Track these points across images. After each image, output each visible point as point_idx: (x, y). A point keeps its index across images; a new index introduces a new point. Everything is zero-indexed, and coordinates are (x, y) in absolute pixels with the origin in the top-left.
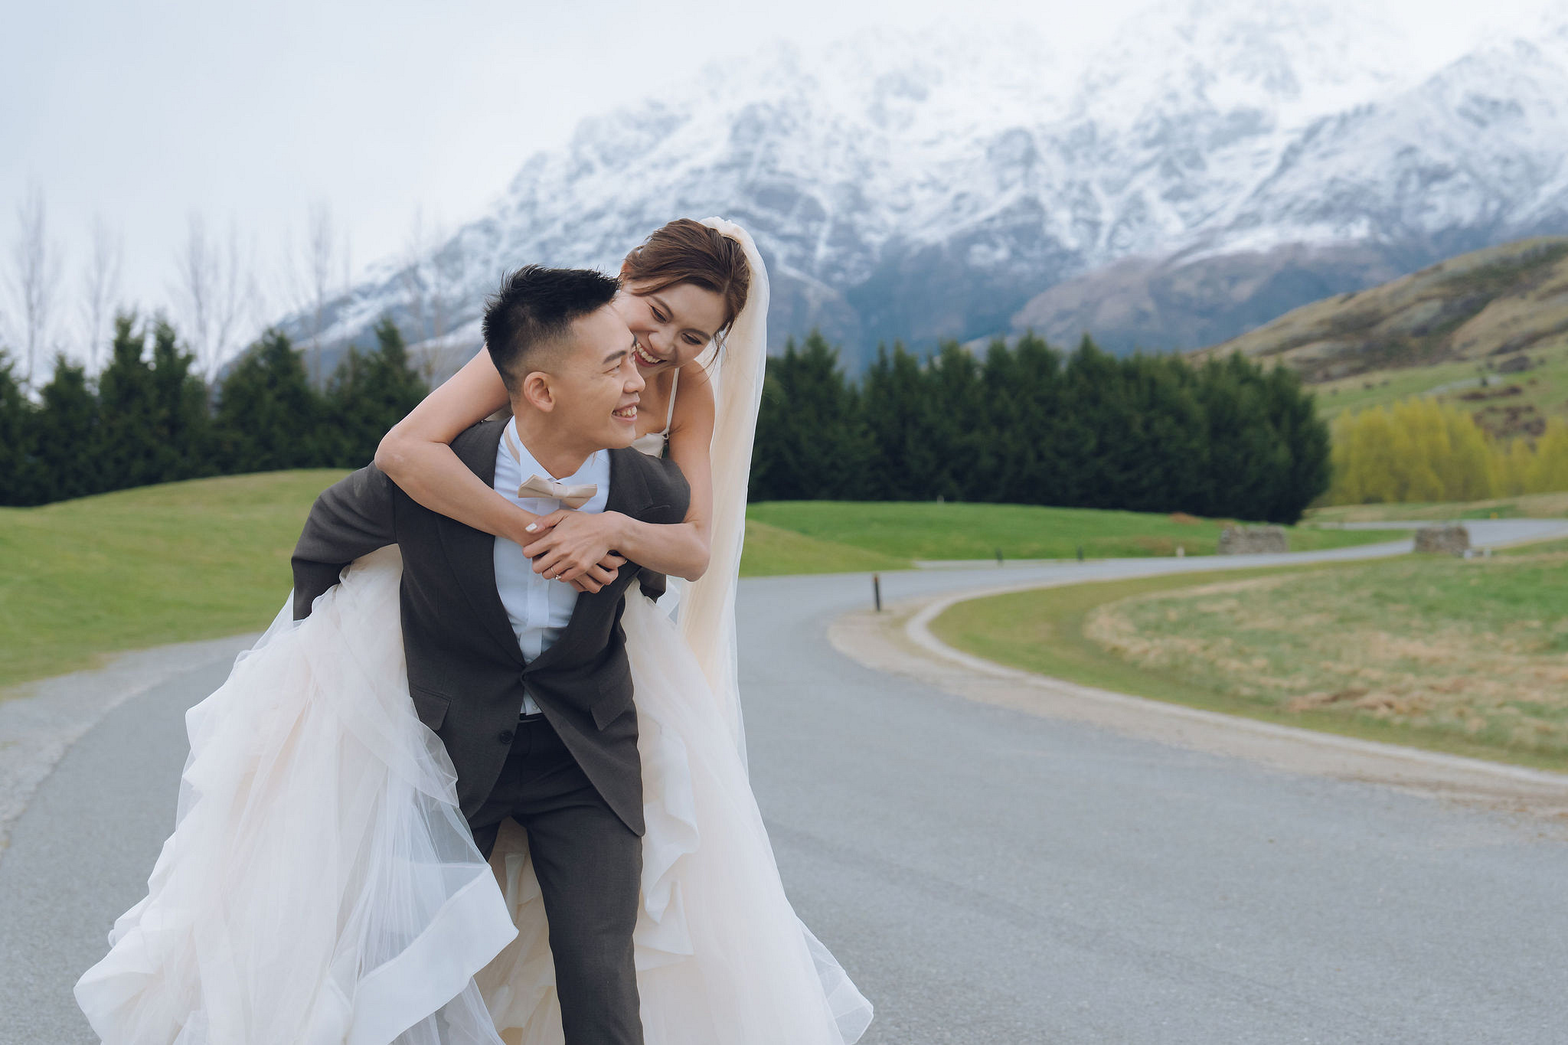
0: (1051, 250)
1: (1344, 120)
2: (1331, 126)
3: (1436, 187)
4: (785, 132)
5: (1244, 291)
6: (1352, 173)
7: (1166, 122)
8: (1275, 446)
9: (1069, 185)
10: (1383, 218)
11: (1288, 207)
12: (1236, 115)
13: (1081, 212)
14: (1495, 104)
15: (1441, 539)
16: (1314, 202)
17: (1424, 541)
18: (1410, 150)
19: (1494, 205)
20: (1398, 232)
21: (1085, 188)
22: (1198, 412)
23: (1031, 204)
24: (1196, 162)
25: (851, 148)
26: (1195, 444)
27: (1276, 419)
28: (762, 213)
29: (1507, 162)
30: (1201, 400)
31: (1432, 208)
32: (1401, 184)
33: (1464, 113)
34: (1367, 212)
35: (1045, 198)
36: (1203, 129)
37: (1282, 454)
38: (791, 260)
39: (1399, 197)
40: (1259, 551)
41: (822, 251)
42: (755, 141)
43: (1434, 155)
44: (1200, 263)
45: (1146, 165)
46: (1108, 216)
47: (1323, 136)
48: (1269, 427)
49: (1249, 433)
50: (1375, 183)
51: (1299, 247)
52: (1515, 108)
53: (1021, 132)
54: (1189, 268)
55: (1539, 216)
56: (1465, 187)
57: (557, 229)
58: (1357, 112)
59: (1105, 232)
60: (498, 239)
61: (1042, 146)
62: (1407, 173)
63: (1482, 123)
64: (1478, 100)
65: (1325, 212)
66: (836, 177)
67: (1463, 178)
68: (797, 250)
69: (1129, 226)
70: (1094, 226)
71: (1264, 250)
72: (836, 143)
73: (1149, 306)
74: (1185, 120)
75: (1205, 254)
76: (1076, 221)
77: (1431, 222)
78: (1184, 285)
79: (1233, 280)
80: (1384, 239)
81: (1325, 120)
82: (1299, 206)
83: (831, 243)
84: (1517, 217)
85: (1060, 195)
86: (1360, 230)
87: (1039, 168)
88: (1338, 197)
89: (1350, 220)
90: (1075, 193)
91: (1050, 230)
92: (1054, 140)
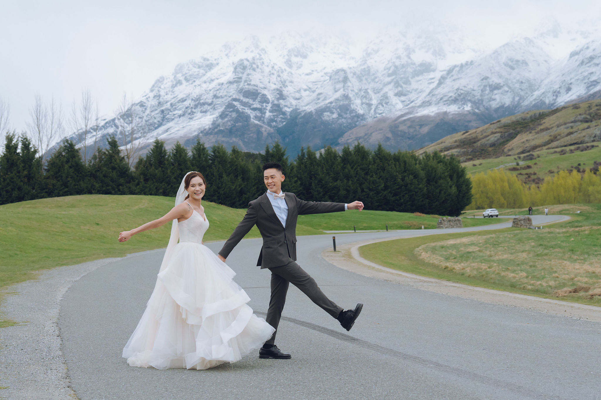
0: (354, 114)
1: (462, 66)
2: (457, 69)
3: (496, 92)
4: (254, 70)
5: (425, 130)
6: (465, 87)
7: (396, 67)
8: (451, 187)
9: (360, 90)
10: (476, 103)
11: (441, 99)
12: (421, 65)
13: (364, 101)
14: (518, 61)
15: (522, 222)
16: (451, 97)
17: (516, 223)
18: (486, 78)
19: (517, 99)
20: (482, 108)
21: (366, 91)
22: (422, 174)
23: (346, 97)
24: (407, 82)
25: (279, 76)
26: (421, 186)
27: (451, 177)
28: (245, 100)
29: (522, 82)
30: (423, 170)
31: (494, 100)
32: (482, 91)
33: (506, 64)
34: (470, 101)
35: (351, 95)
36: (410, 70)
37: (454, 190)
38: (256, 117)
39: (481, 95)
40: (453, 227)
41: (268, 114)
42: (243, 73)
43: (495, 80)
44: (408, 119)
45: (389, 83)
46: (374, 102)
47: (454, 73)
48: (449, 180)
49: (441, 181)
50: (474, 90)
51: (445, 113)
52: (525, 63)
53: (343, 70)
54: (405, 120)
55: (533, 103)
56: (507, 91)
57: (168, 105)
58: (467, 64)
59: (373, 107)
60: (146, 109)
61: (350, 76)
62: (485, 86)
63: (512, 68)
64: (511, 60)
65: (455, 101)
66: (273, 87)
67: (506, 89)
68: (258, 114)
69: (383, 106)
70: (370, 105)
71: (432, 114)
72: (273, 74)
73: (390, 135)
74: (403, 66)
75: (411, 116)
76: (362, 104)
77: (494, 105)
78: (402, 128)
79: (421, 126)
80: (477, 111)
81: (455, 66)
82: (445, 99)
83: (270, 112)
84: (526, 103)
85: (357, 94)
86: (468, 108)
87: (349, 84)
88: (459, 95)
89: (464, 104)
90: (362, 93)
91: (353, 107)
92: (355, 74)
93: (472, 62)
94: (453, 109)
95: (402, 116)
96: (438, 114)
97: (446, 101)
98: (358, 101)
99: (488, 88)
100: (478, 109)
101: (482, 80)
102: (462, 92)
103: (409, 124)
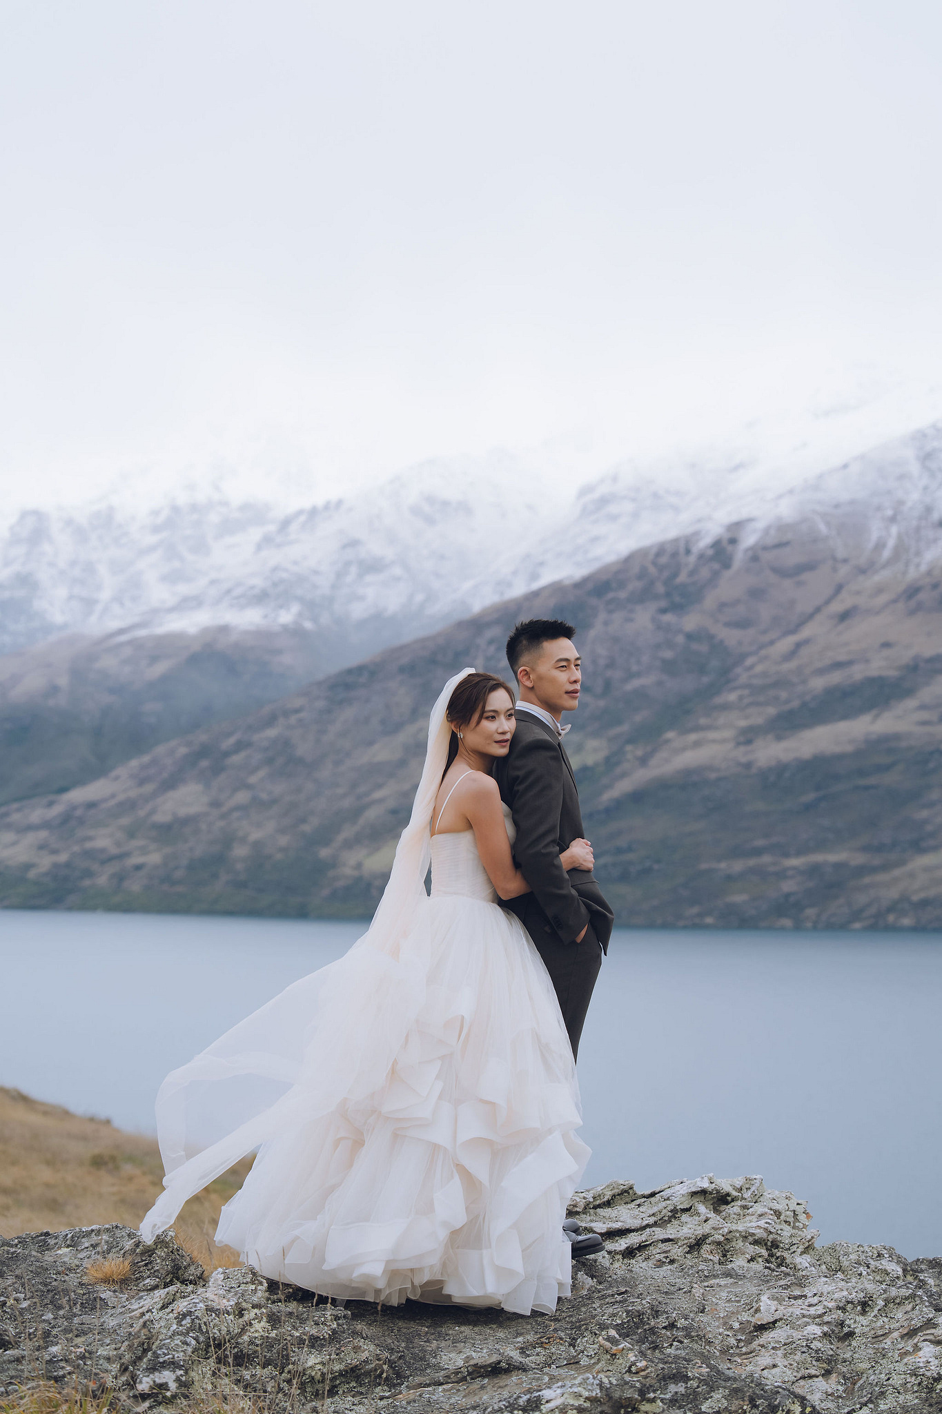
93: (340, 503)
94: (248, 619)
95: (121, 631)
96: (205, 631)
97: (237, 598)
98: (61, 592)
99: (354, 570)
100: (315, 620)
101: (345, 547)
102: (284, 575)
103: (127, 652)
